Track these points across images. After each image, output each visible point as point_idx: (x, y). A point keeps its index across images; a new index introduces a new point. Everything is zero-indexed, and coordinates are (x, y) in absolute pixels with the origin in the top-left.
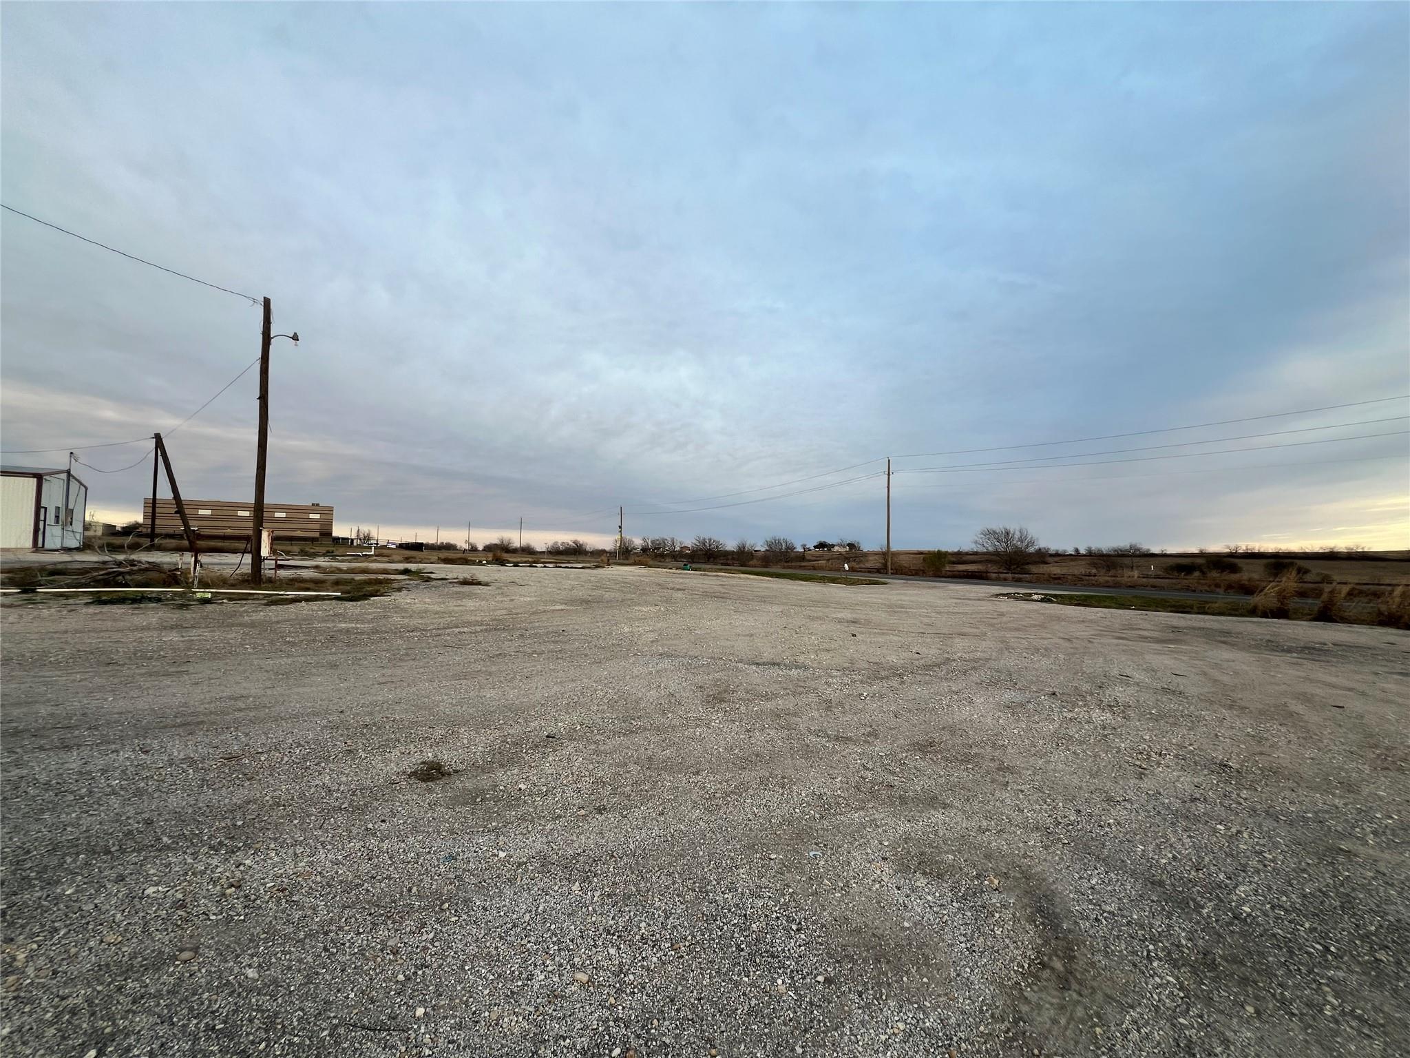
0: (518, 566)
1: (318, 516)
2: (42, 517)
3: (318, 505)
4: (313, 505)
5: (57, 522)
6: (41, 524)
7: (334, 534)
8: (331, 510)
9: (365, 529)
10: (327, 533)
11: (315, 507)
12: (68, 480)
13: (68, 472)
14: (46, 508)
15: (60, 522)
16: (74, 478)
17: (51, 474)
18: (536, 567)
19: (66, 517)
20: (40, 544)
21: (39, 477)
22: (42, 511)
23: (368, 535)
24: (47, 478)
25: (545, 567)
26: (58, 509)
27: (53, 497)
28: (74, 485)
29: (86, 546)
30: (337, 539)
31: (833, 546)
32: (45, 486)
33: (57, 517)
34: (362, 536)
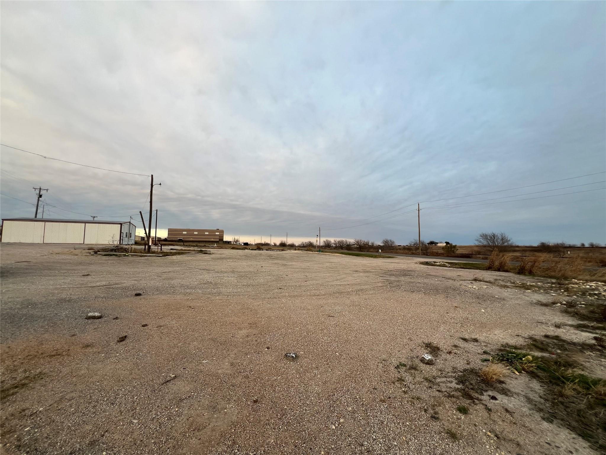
1: (218, 233)
3: (219, 229)
4: (217, 229)
5: (126, 237)
6: (122, 237)
7: (224, 240)
8: (223, 231)
9: (237, 238)
10: (221, 239)
11: (218, 230)
12: (130, 225)
13: (130, 222)
15: (128, 237)
17: (125, 223)
19: (129, 235)
20: (122, 243)
21: (121, 224)
22: (122, 234)
23: (238, 240)
24: (123, 224)
26: (126, 233)
27: (125, 229)
28: (131, 225)
29: (136, 243)
30: (226, 242)
31: (437, 243)
32: (123, 226)
33: (126, 235)
34: (235, 241)
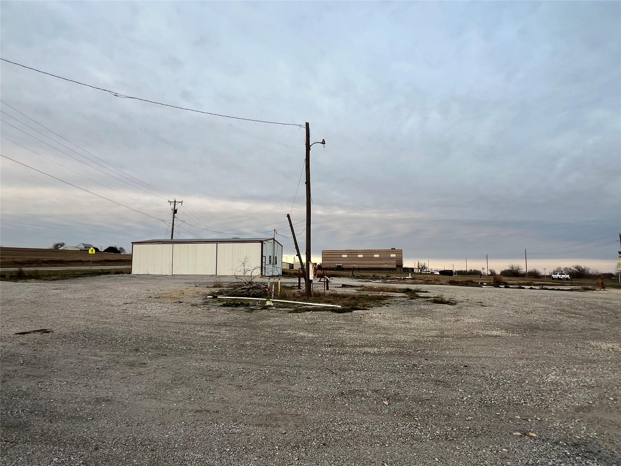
0: (509, 287)
1: (394, 255)
2: (264, 261)
3: (394, 249)
4: (392, 249)
5: (270, 263)
6: (264, 264)
7: (404, 267)
8: (401, 251)
9: (422, 262)
10: (400, 265)
12: (274, 243)
13: (274, 239)
14: (265, 257)
15: (272, 263)
16: (276, 241)
17: (266, 240)
18: (524, 288)
19: (274, 261)
20: (264, 274)
21: (262, 242)
23: (424, 266)
24: (265, 242)
25: (531, 288)
26: (270, 256)
27: (268, 251)
28: (277, 245)
32: (264, 246)
33: (270, 261)
34: (421, 267)
